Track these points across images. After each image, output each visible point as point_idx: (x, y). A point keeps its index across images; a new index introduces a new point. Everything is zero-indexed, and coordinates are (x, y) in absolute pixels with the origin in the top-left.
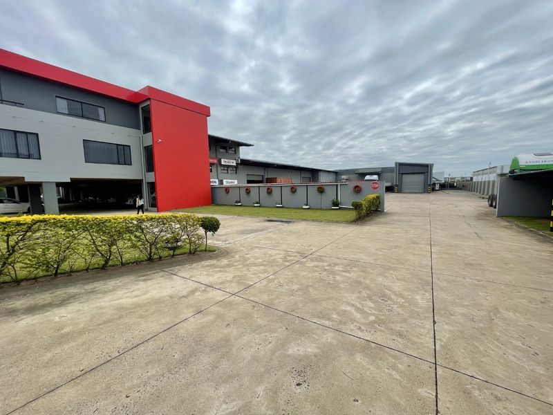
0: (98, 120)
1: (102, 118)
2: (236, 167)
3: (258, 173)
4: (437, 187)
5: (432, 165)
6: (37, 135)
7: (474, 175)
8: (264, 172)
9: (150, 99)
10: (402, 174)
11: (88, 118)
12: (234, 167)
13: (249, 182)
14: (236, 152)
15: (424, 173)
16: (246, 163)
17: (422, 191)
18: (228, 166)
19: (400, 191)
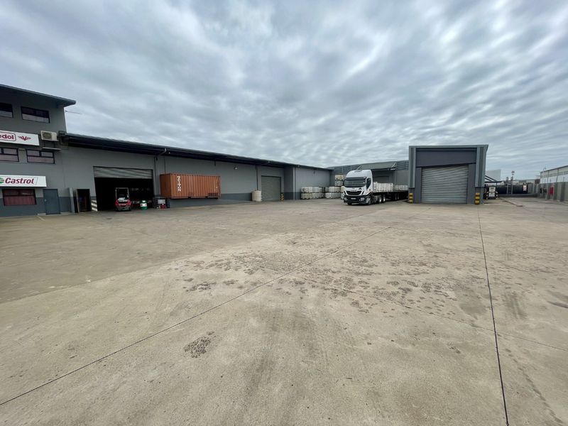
4: (492, 192)
5: (484, 149)
7: (541, 177)
8: (154, 164)
10: (423, 168)
15: (466, 165)
17: (462, 200)
18: (17, 148)
19: (418, 201)
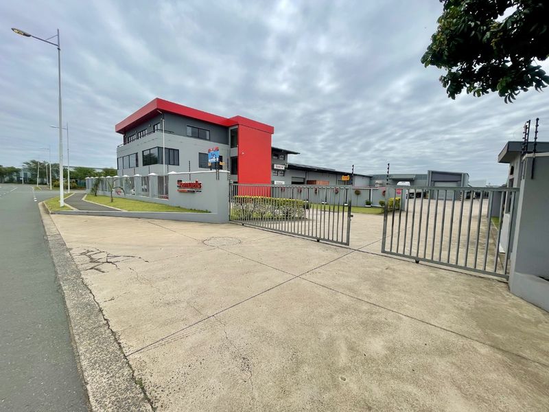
0: (206, 139)
1: (208, 138)
2: (284, 171)
3: (301, 176)
5: (466, 175)
6: (178, 150)
8: (306, 175)
9: (238, 125)
10: (435, 181)
11: (201, 138)
12: (283, 170)
13: (293, 183)
14: (285, 158)
15: (457, 181)
16: (292, 168)
18: (278, 170)
